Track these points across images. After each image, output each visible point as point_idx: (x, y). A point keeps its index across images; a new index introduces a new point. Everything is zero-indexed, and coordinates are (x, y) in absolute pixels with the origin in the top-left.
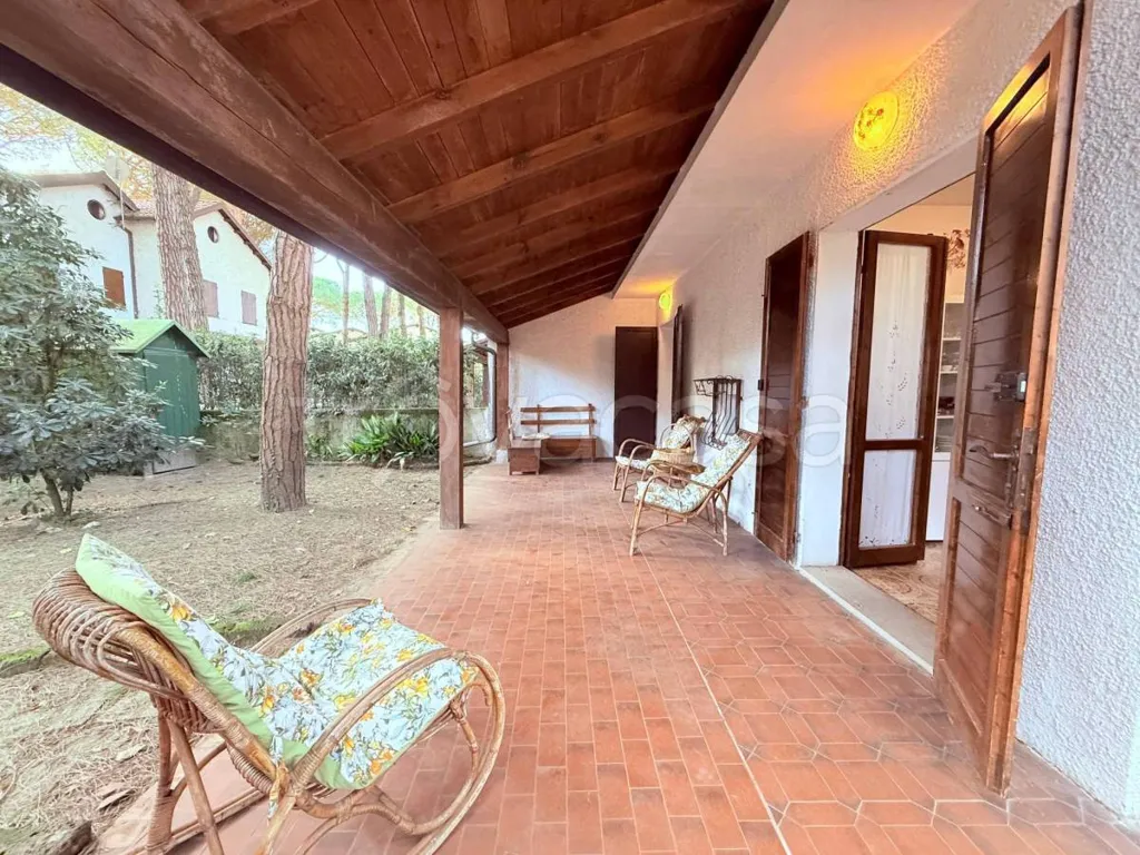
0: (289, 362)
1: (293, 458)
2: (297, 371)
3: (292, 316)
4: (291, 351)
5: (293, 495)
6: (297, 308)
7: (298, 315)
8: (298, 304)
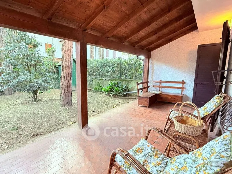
0: (65, 66)
1: (66, 92)
2: (67, 68)
3: (65, 53)
4: (65, 62)
5: (66, 103)
6: (66, 50)
7: (67, 52)
8: (67, 49)
